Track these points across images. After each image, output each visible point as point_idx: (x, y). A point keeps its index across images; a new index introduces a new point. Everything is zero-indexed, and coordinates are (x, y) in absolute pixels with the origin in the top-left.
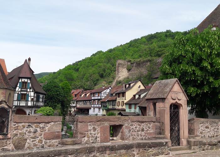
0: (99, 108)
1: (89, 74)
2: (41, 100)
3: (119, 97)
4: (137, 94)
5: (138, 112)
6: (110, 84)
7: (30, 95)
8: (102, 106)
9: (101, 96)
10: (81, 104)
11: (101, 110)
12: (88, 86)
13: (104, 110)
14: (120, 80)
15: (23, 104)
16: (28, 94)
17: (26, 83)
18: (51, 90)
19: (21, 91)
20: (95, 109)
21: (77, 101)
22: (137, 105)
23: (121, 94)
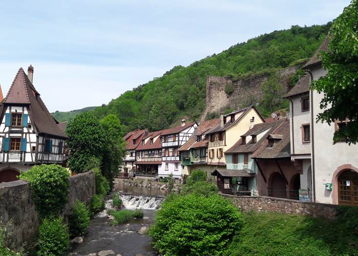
0: (176, 164)
1: (159, 104)
2: (55, 150)
3: (212, 141)
4: (248, 134)
5: (253, 170)
6: (197, 119)
7: (28, 141)
8: (182, 160)
9: (179, 141)
10: (143, 157)
11: (180, 167)
12: (157, 126)
13: (186, 168)
14: (214, 112)
15: (14, 158)
16: (24, 137)
17: (20, 115)
18: (83, 130)
19: (10, 132)
20: (169, 164)
21: (137, 152)
22: (250, 156)
23: (217, 136)
